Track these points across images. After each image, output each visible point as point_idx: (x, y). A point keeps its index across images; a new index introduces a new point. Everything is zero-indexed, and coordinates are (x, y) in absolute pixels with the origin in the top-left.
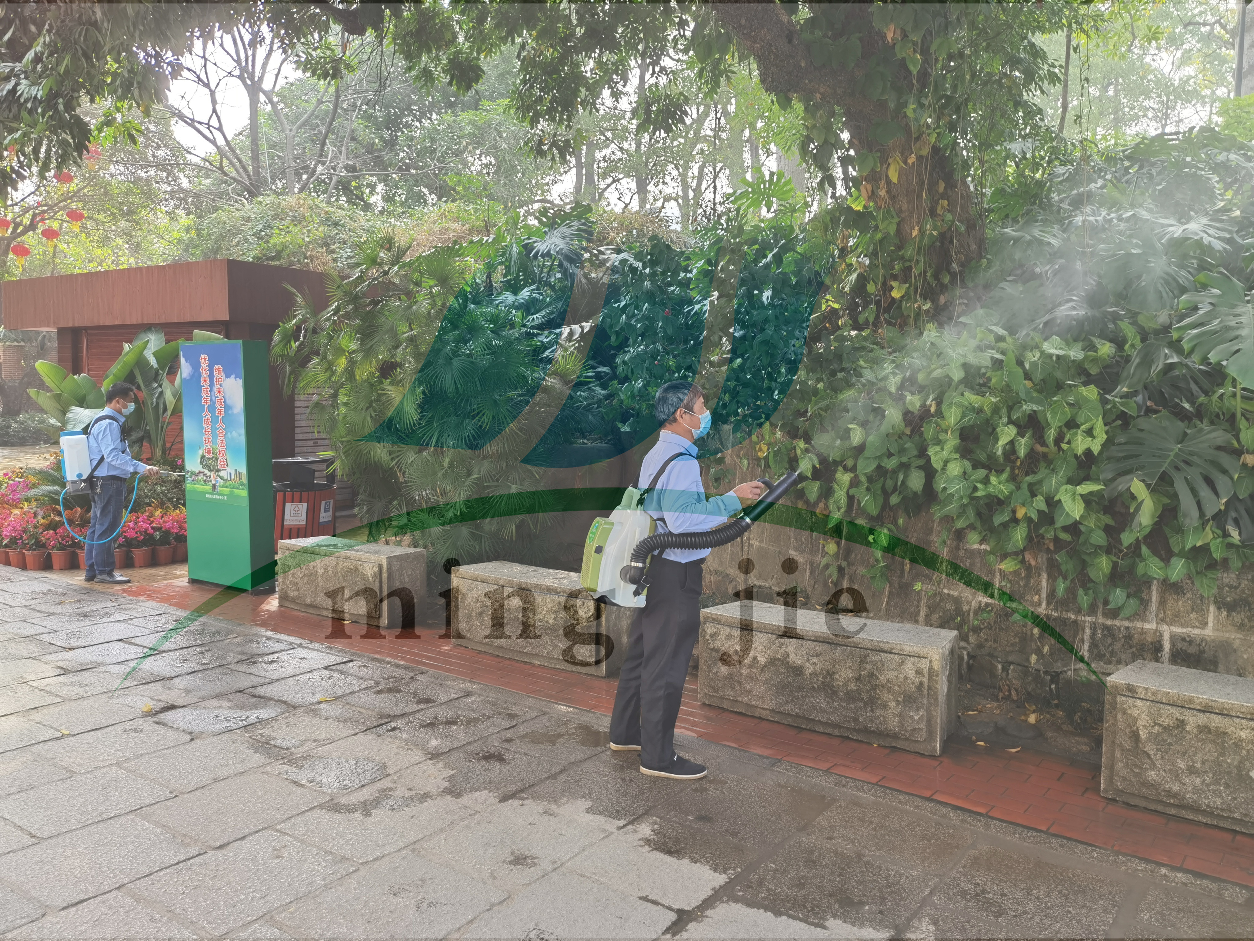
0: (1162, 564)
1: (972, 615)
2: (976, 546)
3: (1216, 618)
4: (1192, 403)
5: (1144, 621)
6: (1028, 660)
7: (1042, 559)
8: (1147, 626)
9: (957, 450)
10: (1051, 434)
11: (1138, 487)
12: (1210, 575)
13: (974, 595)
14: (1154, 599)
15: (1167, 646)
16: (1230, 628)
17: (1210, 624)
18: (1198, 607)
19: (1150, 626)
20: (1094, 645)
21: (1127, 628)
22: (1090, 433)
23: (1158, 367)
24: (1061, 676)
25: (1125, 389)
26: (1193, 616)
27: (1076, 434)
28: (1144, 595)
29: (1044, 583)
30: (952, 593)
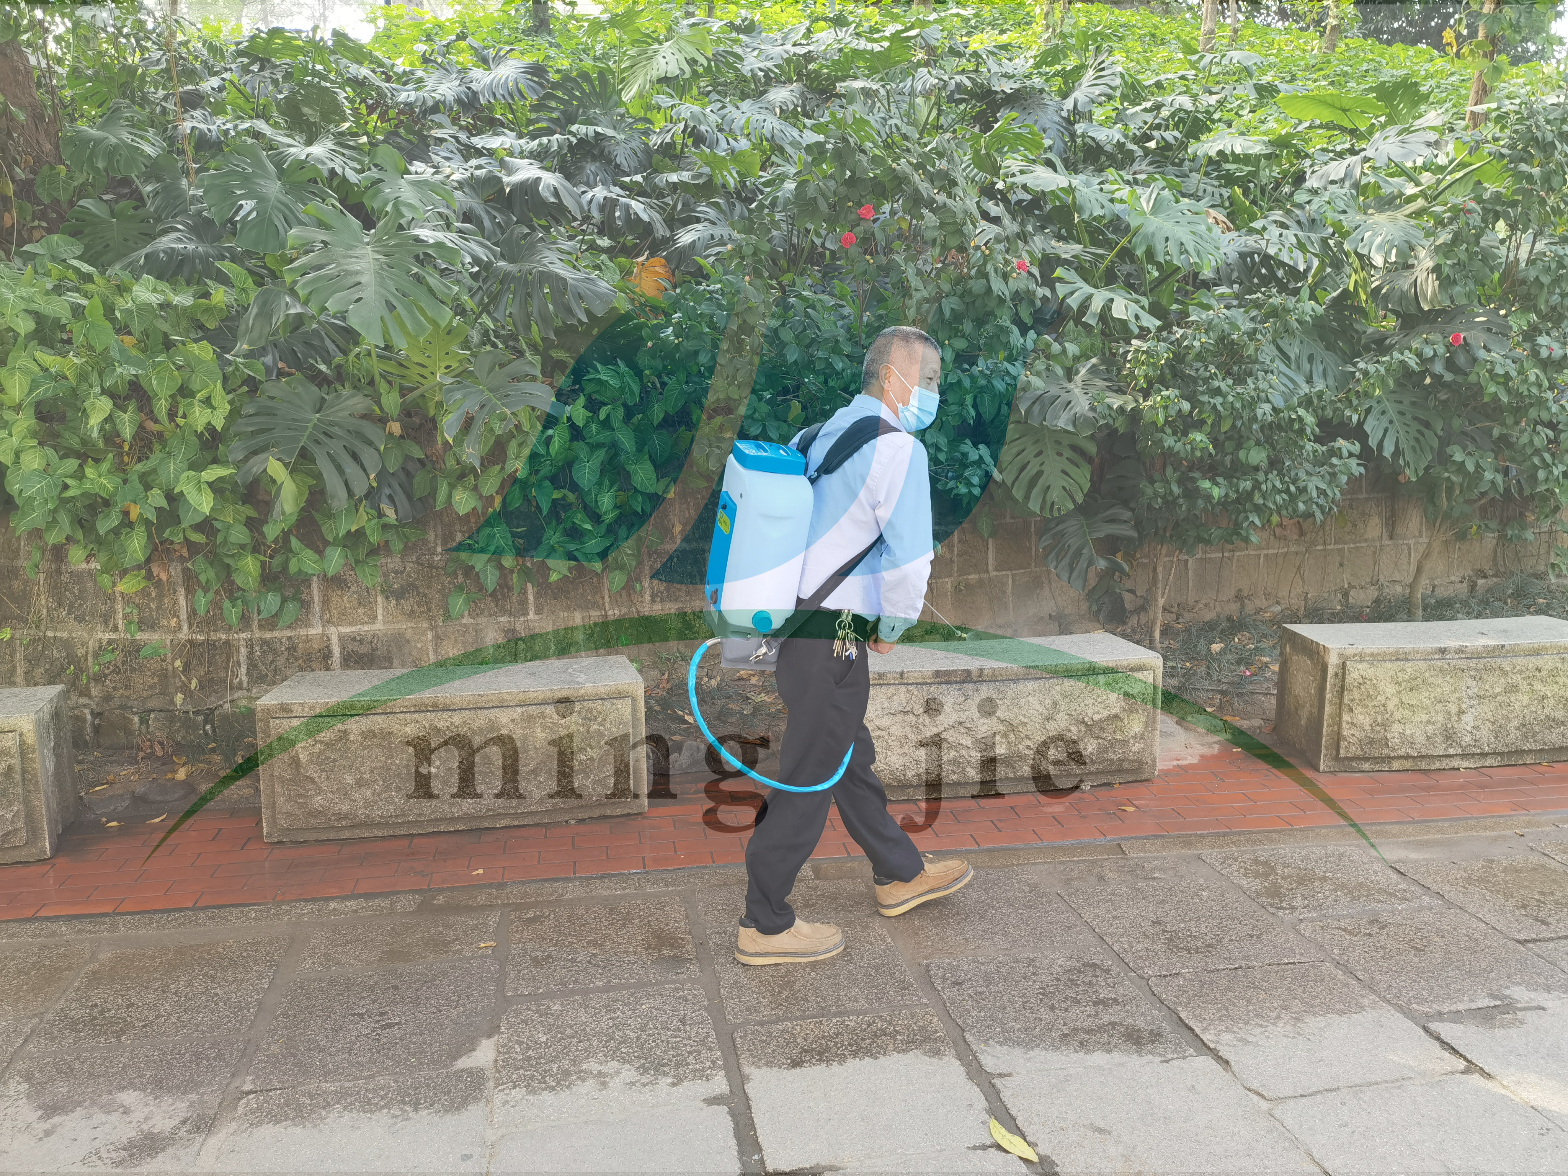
0: (317, 557)
1: (90, 659)
2: (84, 566)
3: (385, 609)
4: (328, 363)
5: (308, 626)
6: (172, 702)
7: (176, 570)
8: (312, 631)
9: (34, 434)
10: (162, 406)
11: (276, 469)
12: (372, 563)
13: (91, 632)
14: (316, 599)
15: (336, 650)
16: (400, 618)
17: (380, 617)
18: (365, 600)
19: (316, 630)
20: (252, 665)
21: (289, 638)
22: (207, 402)
23: (278, 319)
24: (216, 713)
25: (245, 347)
26: (361, 611)
27: (191, 405)
28: (304, 596)
29: (182, 602)
30: (58, 634)
